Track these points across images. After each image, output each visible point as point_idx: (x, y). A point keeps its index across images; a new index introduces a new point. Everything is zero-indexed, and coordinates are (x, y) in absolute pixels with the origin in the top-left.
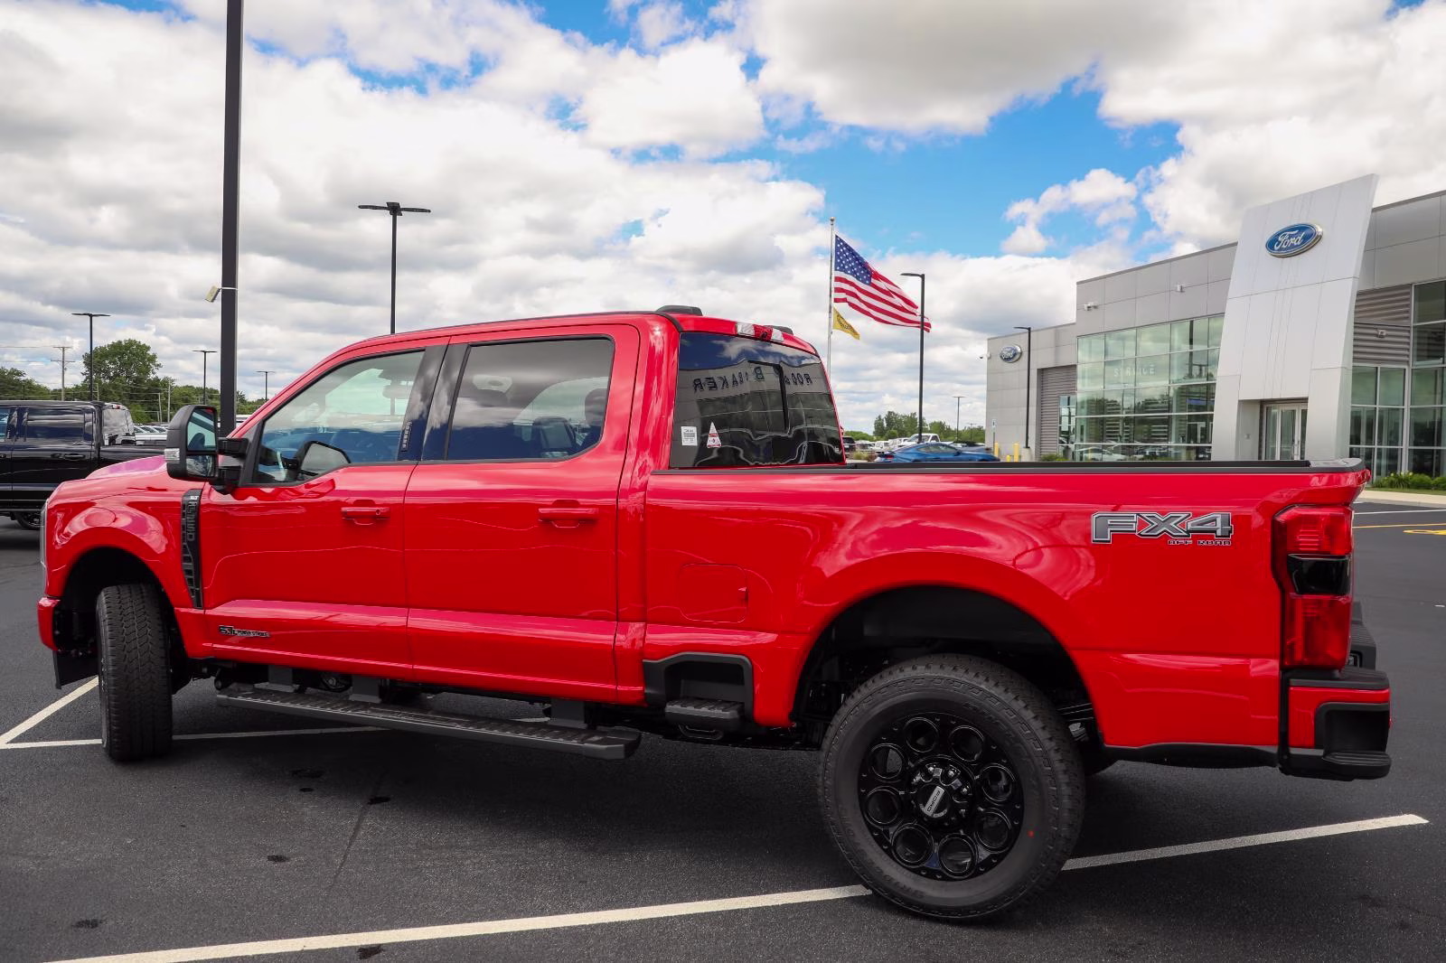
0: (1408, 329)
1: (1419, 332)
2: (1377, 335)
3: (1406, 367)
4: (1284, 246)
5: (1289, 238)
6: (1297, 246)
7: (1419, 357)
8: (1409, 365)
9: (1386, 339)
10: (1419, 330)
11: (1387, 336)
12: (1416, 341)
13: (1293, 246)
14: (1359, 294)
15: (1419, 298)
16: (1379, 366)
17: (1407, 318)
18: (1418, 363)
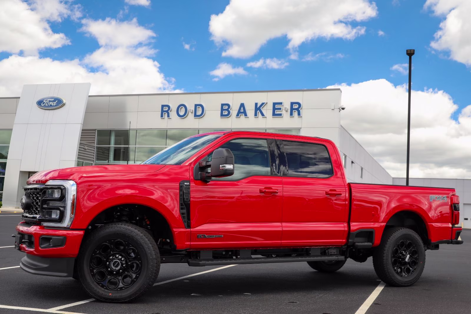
0: (94, 147)
1: (98, 149)
2: (84, 148)
3: (92, 163)
4: (46, 105)
5: (49, 102)
6: (53, 106)
7: (98, 159)
8: (94, 162)
9: (87, 150)
10: (98, 148)
11: (88, 149)
12: (97, 153)
13: (51, 105)
14: (83, 130)
15: (98, 135)
16: (84, 161)
17: (94, 143)
18: (96, 161)
